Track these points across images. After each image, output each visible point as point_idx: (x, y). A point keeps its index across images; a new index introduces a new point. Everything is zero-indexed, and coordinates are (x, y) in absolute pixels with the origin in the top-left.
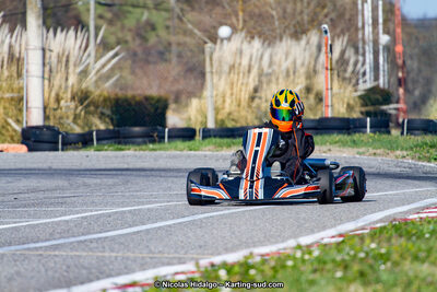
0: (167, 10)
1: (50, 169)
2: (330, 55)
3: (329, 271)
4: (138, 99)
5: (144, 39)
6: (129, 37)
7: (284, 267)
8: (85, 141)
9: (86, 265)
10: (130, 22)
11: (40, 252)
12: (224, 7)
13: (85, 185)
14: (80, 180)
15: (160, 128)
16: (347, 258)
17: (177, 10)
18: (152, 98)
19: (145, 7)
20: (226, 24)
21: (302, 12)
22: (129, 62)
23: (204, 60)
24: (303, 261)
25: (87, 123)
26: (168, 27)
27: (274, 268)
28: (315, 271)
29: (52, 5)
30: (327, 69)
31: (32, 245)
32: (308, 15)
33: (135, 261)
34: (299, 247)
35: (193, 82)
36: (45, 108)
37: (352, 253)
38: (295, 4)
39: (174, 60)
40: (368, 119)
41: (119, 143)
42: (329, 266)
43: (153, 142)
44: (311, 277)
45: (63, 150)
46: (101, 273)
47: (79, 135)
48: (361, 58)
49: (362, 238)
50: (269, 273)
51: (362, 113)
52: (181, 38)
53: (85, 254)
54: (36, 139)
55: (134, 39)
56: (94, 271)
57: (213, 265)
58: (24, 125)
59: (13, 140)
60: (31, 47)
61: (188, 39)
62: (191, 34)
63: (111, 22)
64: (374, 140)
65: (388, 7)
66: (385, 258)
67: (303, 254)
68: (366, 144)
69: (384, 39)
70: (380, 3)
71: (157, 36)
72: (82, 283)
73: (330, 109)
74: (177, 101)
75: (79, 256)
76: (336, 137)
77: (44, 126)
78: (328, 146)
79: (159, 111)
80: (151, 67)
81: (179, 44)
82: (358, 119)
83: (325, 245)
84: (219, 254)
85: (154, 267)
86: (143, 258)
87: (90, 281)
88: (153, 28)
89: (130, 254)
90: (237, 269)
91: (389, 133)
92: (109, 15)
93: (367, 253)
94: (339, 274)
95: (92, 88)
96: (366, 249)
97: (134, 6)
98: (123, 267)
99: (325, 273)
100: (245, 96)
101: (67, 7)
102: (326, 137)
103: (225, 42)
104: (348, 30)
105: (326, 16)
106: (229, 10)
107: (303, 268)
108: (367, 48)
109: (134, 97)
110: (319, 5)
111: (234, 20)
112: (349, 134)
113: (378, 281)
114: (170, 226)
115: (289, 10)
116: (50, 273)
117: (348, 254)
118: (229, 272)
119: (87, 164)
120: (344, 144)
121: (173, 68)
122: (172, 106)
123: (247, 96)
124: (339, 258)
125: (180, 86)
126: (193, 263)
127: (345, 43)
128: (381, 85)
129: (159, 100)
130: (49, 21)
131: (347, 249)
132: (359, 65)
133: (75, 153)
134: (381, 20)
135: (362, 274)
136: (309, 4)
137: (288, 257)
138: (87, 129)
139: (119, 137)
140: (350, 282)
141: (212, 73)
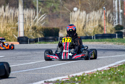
0: (58, 3)
1: (26, 49)
2: (105, 16)
3: (106, 78)
4: (51, 29)
5: (52, 11)
6: (48, 11)
7: (94, 77)
8: (36, 41)
9: (37, 76)
10: (48, 7)
11: (23, 73)
12: (75, 2)
13: (36, 53)
14: (34, 52)
15: (57, 37)
16: (112, 74)
17: (62, 3)
18: (55, 28)
19: (52, 2)
20: (76, 7)
21: (97, 3)
22: (48, 18)
23: (70, 17)
24: (99, 75)
25: (36, 36)
26: (59, 8)
27: (91, 77)
28: (102, 78)
29: (25, 2)
30: (105, 20)
31: (21, 71)
32: (99, 4)
33: (51, 75)
34: (98, 71)
35: (66, 24)
36: (24, 31)
37: (113, 73)
38: (96, 1)
39: (61, 17)
40: (117, 34)
41: (46, 41)
42: (106, 76)
43: (55, 41)
44: (101, 80)
45: (29, 43)
46: (41, 79)
47: (34, 39)
48: (114, 16)
49: (116, 68)
50: (89, 79)
51: (115, 32)
52: (63, 11)
53: (36, 73)
54: (22, 40)
55: (49, 11)
56: (39, 78)
57: (73, 76)
58: (18, 36)
59: (15, 41)
60: (20, 14)
61: (65, 11)
62: (66, 10)
63: (43, 7)
64: (118, 40)
65: (122, 2)
66: (122, 74)
67: (99, 73)
68: (116, 41)
69: (121, 11)
70: (120, 1)
71: (56, 10)
72: (36, 82)
73: (106, 31)
74: (62, 29)
75: (35, 74)
76: (108, 39)
77: (24, 37)
78: (105, 42)
79: (57, 32)
80: (54, 19)
81: (62, 13)
82: (114, 34)
83: (105, 70)
84: (75, 73)
85: (56, 77)
86: (53, 74)
87: (38, 81)
88: (55, 8)
89: (49, 73)
90: (80, 77)
91: (123, 38)
92: (42, 5)
93: (117, 73)
94: (109, 79)
95: (37, 26)
96: (117, 71)
97: (49, 2)
98: (47, 77)
99: (105, 79)
100: (81, 27)
101: (30, 2)
102: (105, 39)
103: (75, 12)
104: (111, 8)
105: (104, 4)
106: (76, 3)
107: (99, 77)
108: (116, 14)
109: (50, 28)
110: (102, 1)
111: (78, 6)
112: (111, 38)
113: (121, 81)
114: (60, 65)
115: (94, 3)
116: (26, 79)
117: (112, 73)
118: (78, 78)
119: (36, 48)
120: (110, 41)
121: (61, 20)
122: (61, 31)
123: (82, 28)
124: (109, 74)
125: (63, 25)
126: (68, 76)
127: (110, 12)
128: (120, 24)
129: (57, 29)
130: (25, 6)
131: (112, 71)
132: (114, 18)
133: (33, 44)
134: (120, 6)
135: (116, 79)
136: (99, 1)
137: (95, 74)
138: (36, 37)
139: (45, 40)
140: (112, 81)
141: (72, 21)
